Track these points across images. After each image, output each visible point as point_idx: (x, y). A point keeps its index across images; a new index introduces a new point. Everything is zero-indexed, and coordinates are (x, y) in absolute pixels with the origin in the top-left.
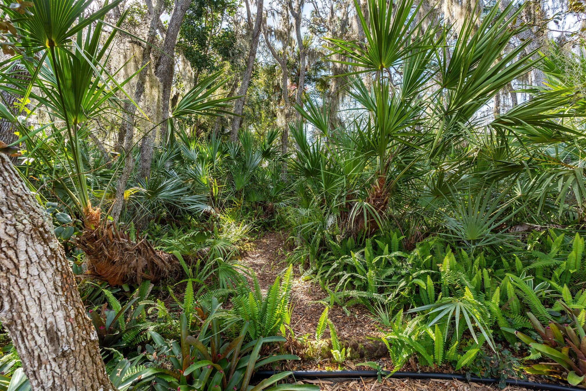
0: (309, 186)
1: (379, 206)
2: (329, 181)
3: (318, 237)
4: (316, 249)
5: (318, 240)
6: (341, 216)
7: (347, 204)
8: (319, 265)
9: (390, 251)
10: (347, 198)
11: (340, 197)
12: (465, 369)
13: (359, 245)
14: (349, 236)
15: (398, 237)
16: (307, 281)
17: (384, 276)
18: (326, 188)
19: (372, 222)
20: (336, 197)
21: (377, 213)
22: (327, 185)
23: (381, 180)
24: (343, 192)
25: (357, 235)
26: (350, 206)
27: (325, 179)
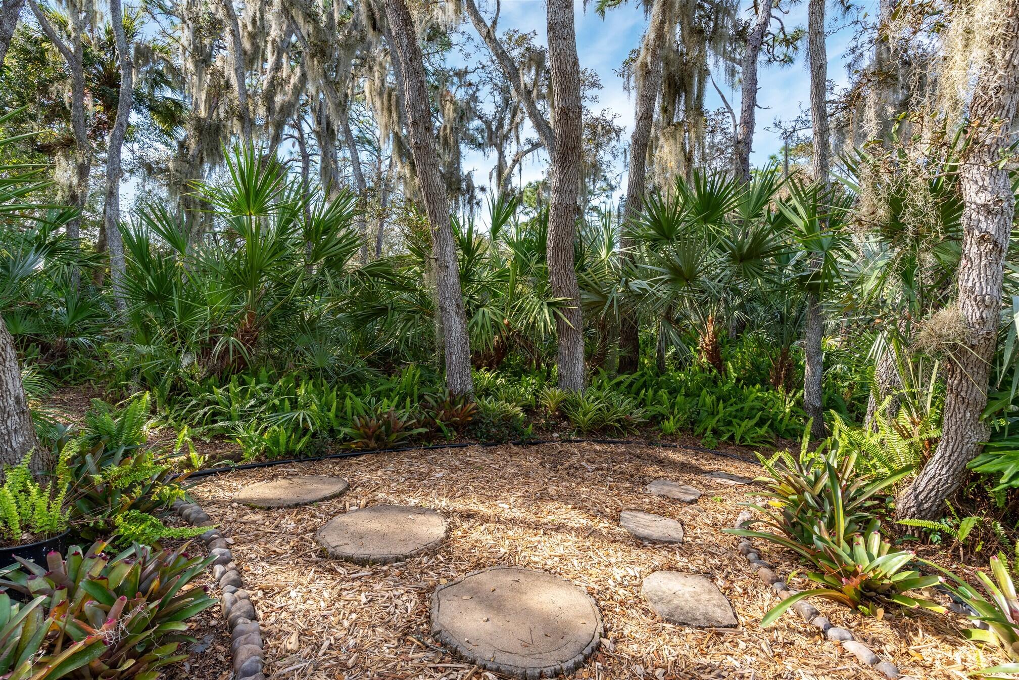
0: (151, 315)
1: (248, 341)
2: (187, 311)
3: (168, 379)
4: (166, 393)
5: (169, 382)
6: (202, 353)
7: (211, 339)
8: (171, 409)
9: (257, 384)
10: (211, 333)
11: (202, 331)
12: (301, 452)
13: (224, 381)
14: (212, 374)
15: (267, 372)
16: (153, 428)
17: (248, 406)
18: (182, 319)
19: (239, 358)
20: (196, 331)
21: (244, 349)
22: (183, 317)
23: (251, 316)
24: (206, 325)
25: (222, 373)
26: (214, 342)
27: (181, 307)
